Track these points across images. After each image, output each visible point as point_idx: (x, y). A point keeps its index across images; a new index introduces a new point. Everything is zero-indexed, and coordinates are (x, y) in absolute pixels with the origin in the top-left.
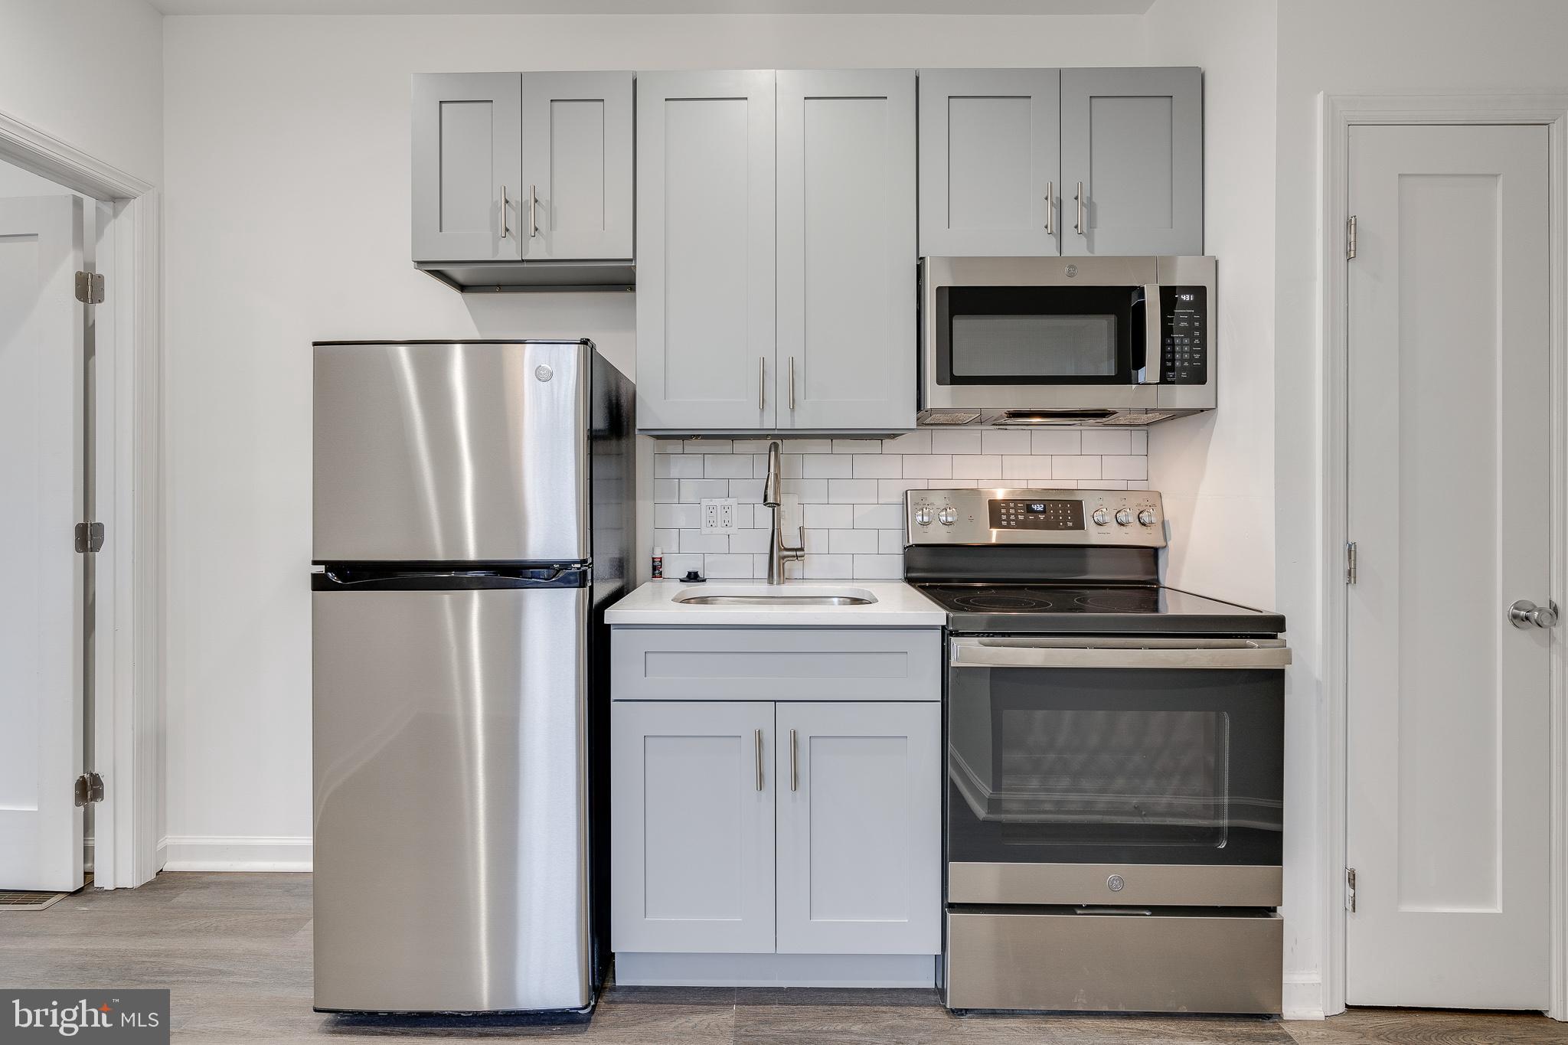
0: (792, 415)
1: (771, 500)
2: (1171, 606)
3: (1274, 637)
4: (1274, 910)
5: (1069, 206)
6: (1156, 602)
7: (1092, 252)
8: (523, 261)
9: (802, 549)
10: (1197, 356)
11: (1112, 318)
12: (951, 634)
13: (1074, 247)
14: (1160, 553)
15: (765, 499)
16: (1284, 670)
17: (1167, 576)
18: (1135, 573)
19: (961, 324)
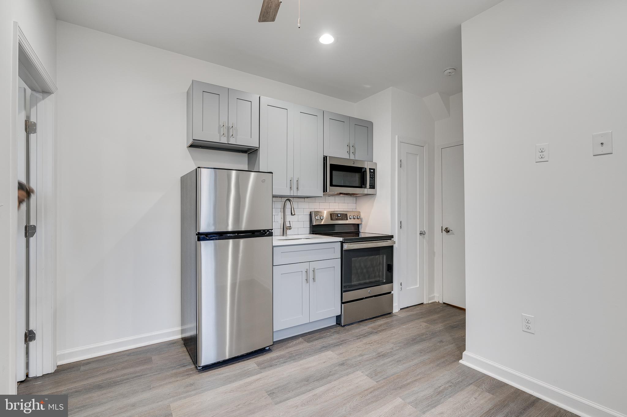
0: (297, 192)
1: (293, 214)
2: (362, 235)
3: (391, 239)
4: (390, 293)
5: (351, 147)
6: (359, 235)
7: (355, 159)
8: (228, 144)
9: (290, 227)
10: (374, 183)
11: (359, 174)
12: (344, 242)
13: (352, 157)
14: (360, 225)
15: (292, 214)
16: (393, 246)
17: (362, 230)
18: (352, 229)
19: (334, 172)
